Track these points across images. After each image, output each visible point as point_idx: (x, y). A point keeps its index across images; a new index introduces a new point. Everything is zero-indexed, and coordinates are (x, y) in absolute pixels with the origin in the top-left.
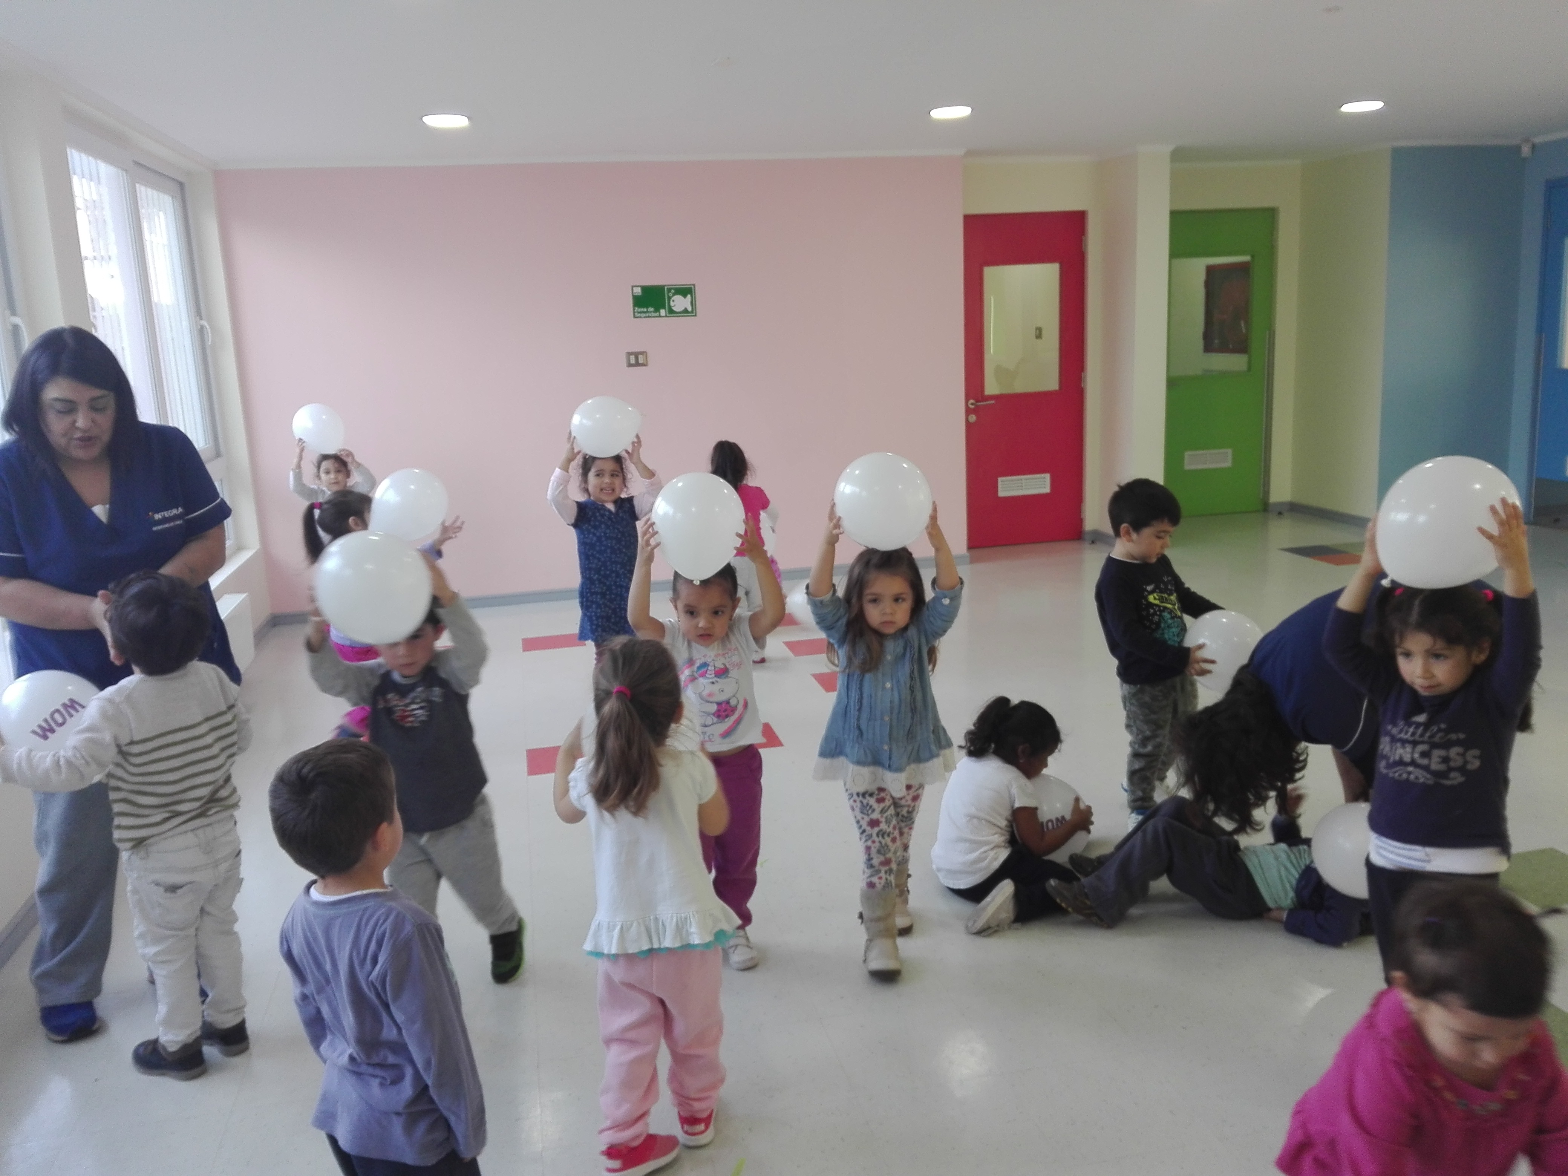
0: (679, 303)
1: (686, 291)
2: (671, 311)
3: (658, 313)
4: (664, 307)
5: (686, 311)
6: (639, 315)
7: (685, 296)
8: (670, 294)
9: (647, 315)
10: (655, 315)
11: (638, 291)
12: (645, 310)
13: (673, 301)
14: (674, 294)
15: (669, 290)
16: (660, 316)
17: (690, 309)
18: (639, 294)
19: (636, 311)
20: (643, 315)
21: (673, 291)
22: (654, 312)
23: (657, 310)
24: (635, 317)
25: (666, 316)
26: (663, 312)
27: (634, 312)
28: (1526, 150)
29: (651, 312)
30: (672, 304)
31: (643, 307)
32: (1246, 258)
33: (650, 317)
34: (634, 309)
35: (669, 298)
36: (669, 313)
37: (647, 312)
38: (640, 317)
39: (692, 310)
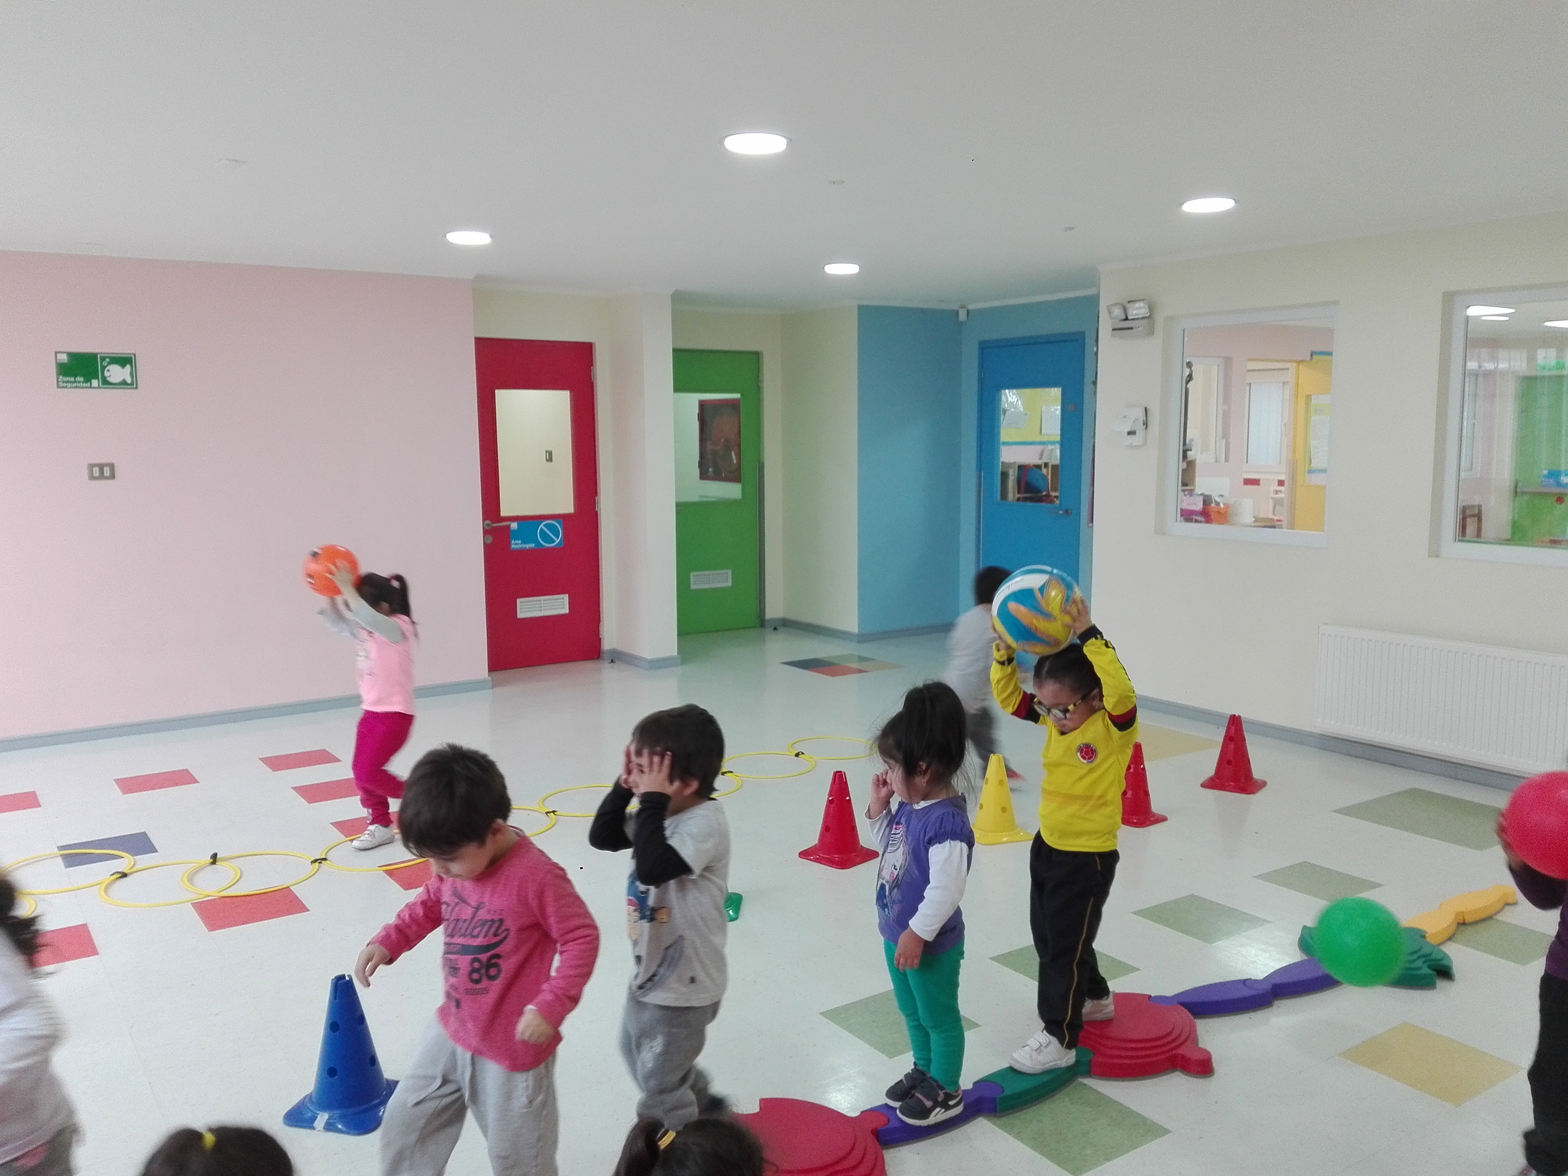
0: (116, 373)
1: (124, 361)
2: (106, 382)
3: (89, 384)
4: (97, 378)
5: (124, 383)
6: (65, 385)
7: (123, 366)
8: (105, 364)
9: (75, 385)
10: (85, 385)
11: (63, 358)
12: (72, 379)
13: (108, 371)
14: (109, 364)
15: (103, 359)
16: (91, 387)
17: (129, 381)
18: (63, 361)
19: (60, 380)
20: (69, 385)
21: (108, 360)
22: (83, 382)
23: (88, 379)
24: (58, 387)
25: (99, 387)
26: (95, 383)
27: (58, 382)
28: (962, 316)
29: (80, 382)
30: (106, 374)
31: (70, 376)
32: (737, 396)
33: (79, 387)
34: (58, 379)
35: (103, 368)
36: (103, 384)
37: (75, 382)
38: (66, 387)
39: (132, 381)
